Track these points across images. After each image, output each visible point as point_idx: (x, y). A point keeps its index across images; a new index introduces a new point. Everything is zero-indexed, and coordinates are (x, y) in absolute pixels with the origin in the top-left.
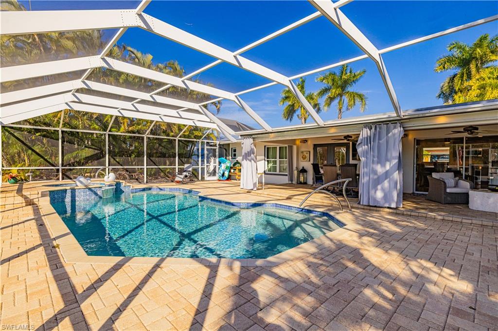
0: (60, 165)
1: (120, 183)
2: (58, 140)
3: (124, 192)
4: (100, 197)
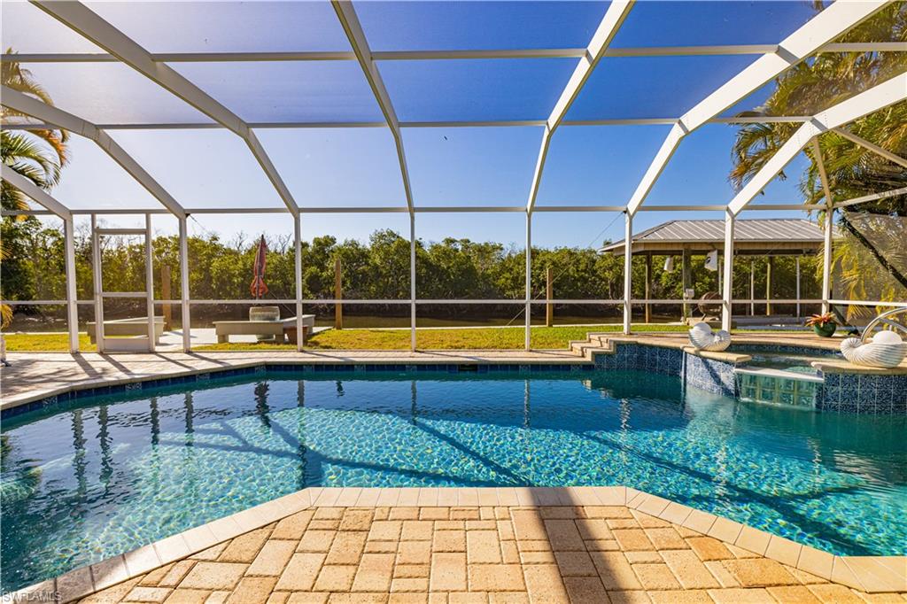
4: (726, 391)
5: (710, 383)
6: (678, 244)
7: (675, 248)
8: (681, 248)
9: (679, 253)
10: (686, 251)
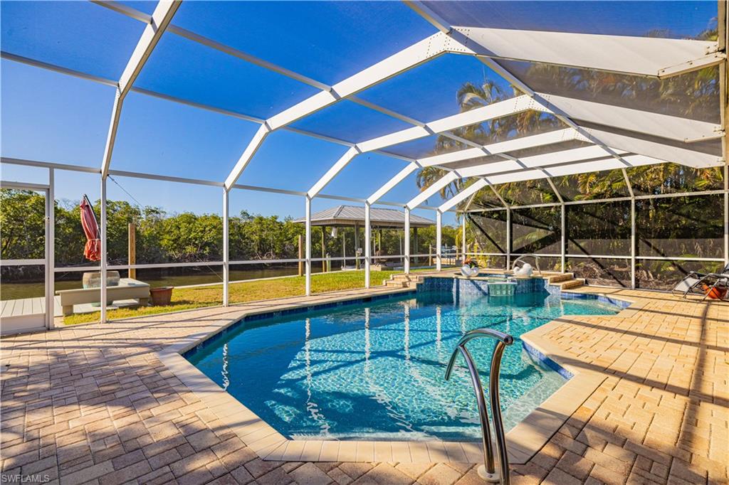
0: (508, 252)
1: (544, 280)
2: (506, 221)
3: (549, 294)
4: (485, 294)
5: (476, 291)
6: (353, 221)
7: (351, 223)
8: (354, 223)
9: (353, 226)
10: (357, 225)
